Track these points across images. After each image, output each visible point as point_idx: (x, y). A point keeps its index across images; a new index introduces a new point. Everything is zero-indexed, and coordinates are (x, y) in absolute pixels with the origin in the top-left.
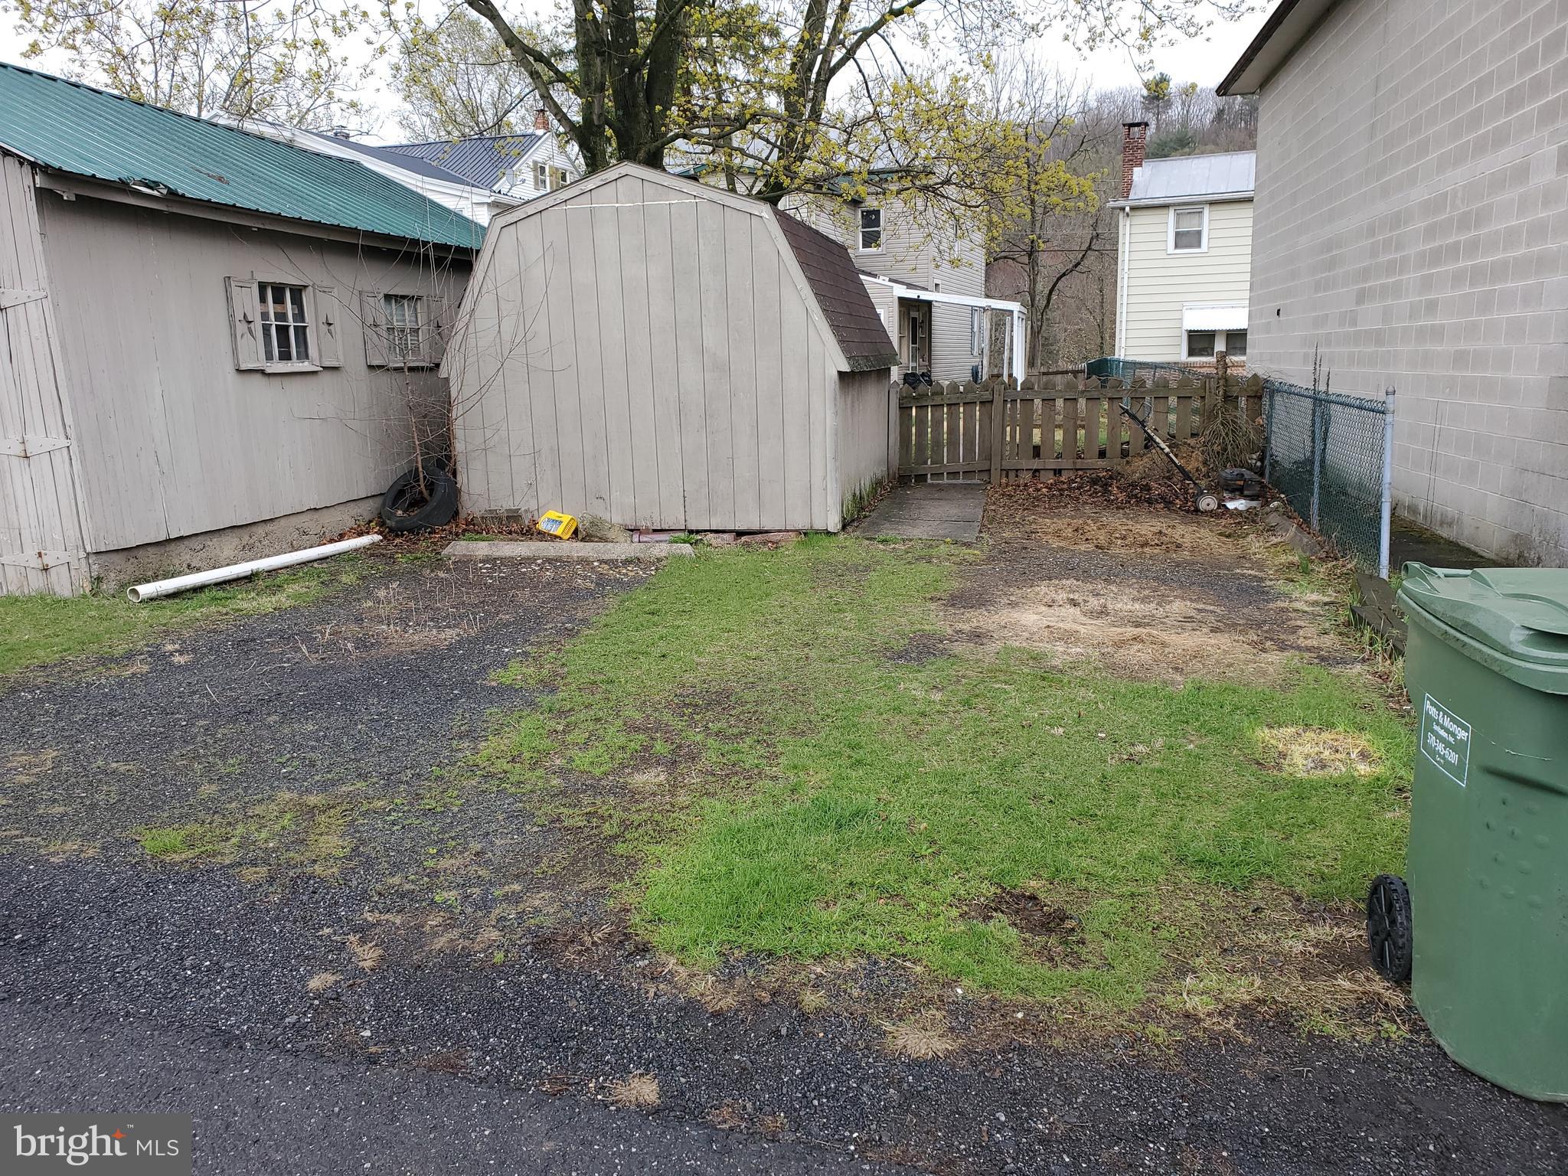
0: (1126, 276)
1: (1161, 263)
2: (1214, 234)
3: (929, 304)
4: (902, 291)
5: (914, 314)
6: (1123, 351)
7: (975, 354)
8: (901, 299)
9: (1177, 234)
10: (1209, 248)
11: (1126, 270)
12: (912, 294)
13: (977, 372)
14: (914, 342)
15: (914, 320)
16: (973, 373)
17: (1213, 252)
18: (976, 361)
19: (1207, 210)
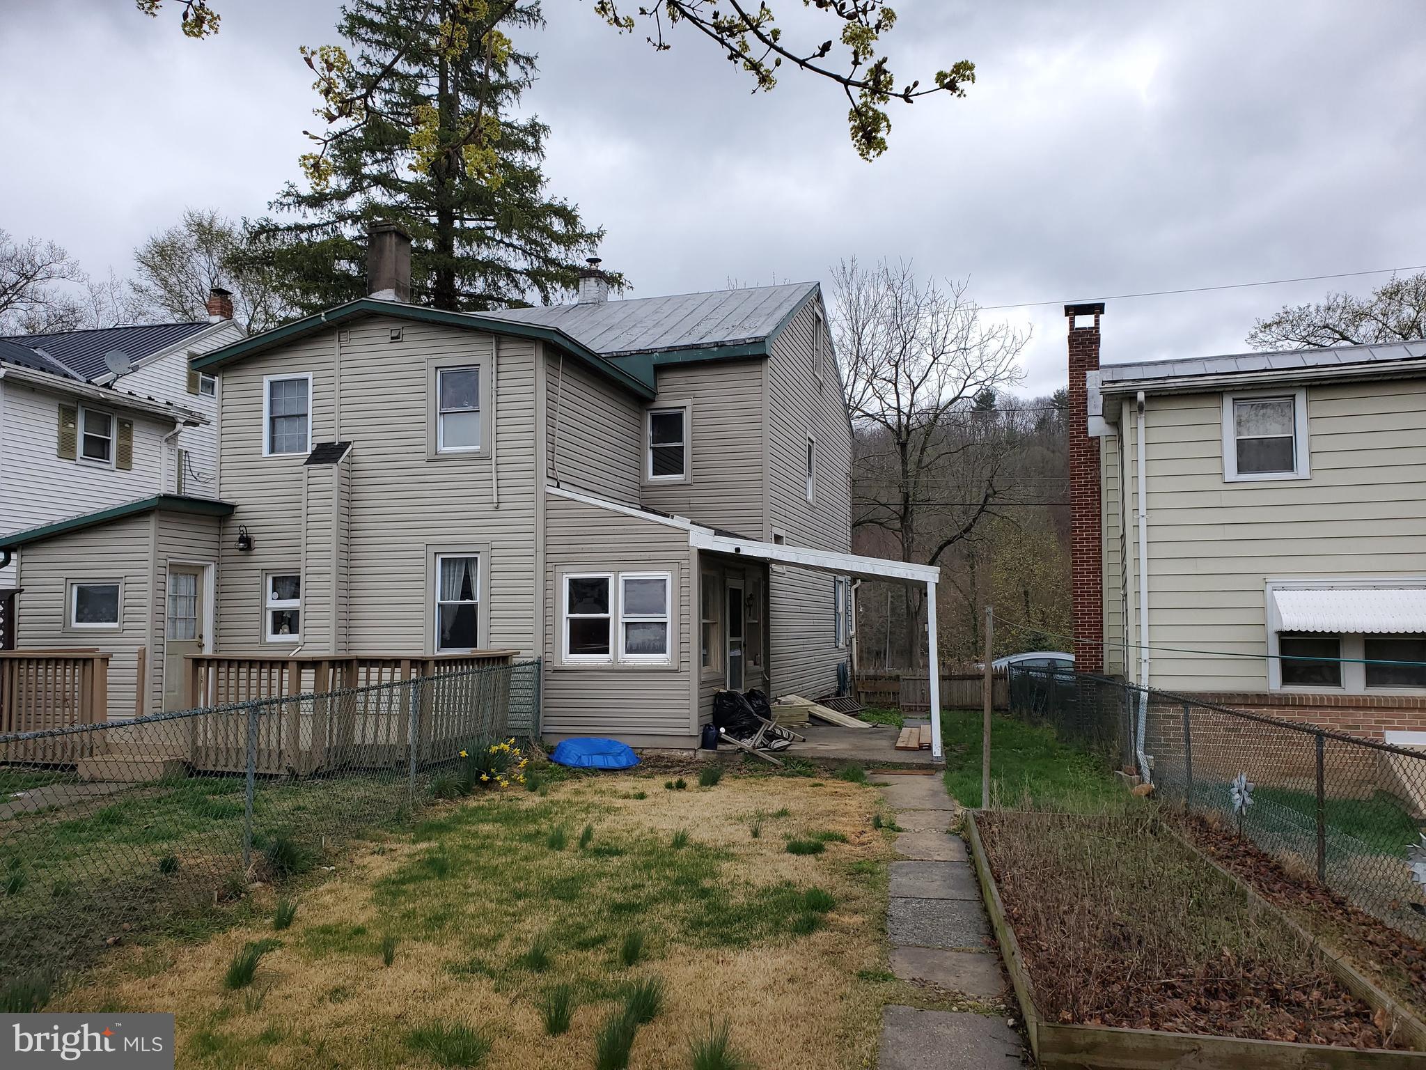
0: (1143, 523)
1: (1213, 500)
2: (1321, 443)
3: (763, 566)
4: (704, 539)
5: (735, 583)
6: (1145, 667)
7: (841, 646)
8: (702, 553)
9: (1240, 443)
10: (1311, 470)
11: (1143, 511)
12: (726, 545)
13: (845, 674)
14: (735, 632)
15: (735, 594)
16: (838, 675)
17: (1320, 478)
18: (843, 657)
19: (1301, 399)
